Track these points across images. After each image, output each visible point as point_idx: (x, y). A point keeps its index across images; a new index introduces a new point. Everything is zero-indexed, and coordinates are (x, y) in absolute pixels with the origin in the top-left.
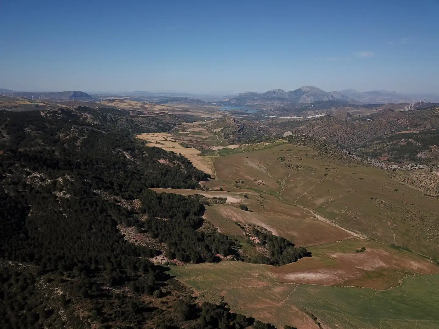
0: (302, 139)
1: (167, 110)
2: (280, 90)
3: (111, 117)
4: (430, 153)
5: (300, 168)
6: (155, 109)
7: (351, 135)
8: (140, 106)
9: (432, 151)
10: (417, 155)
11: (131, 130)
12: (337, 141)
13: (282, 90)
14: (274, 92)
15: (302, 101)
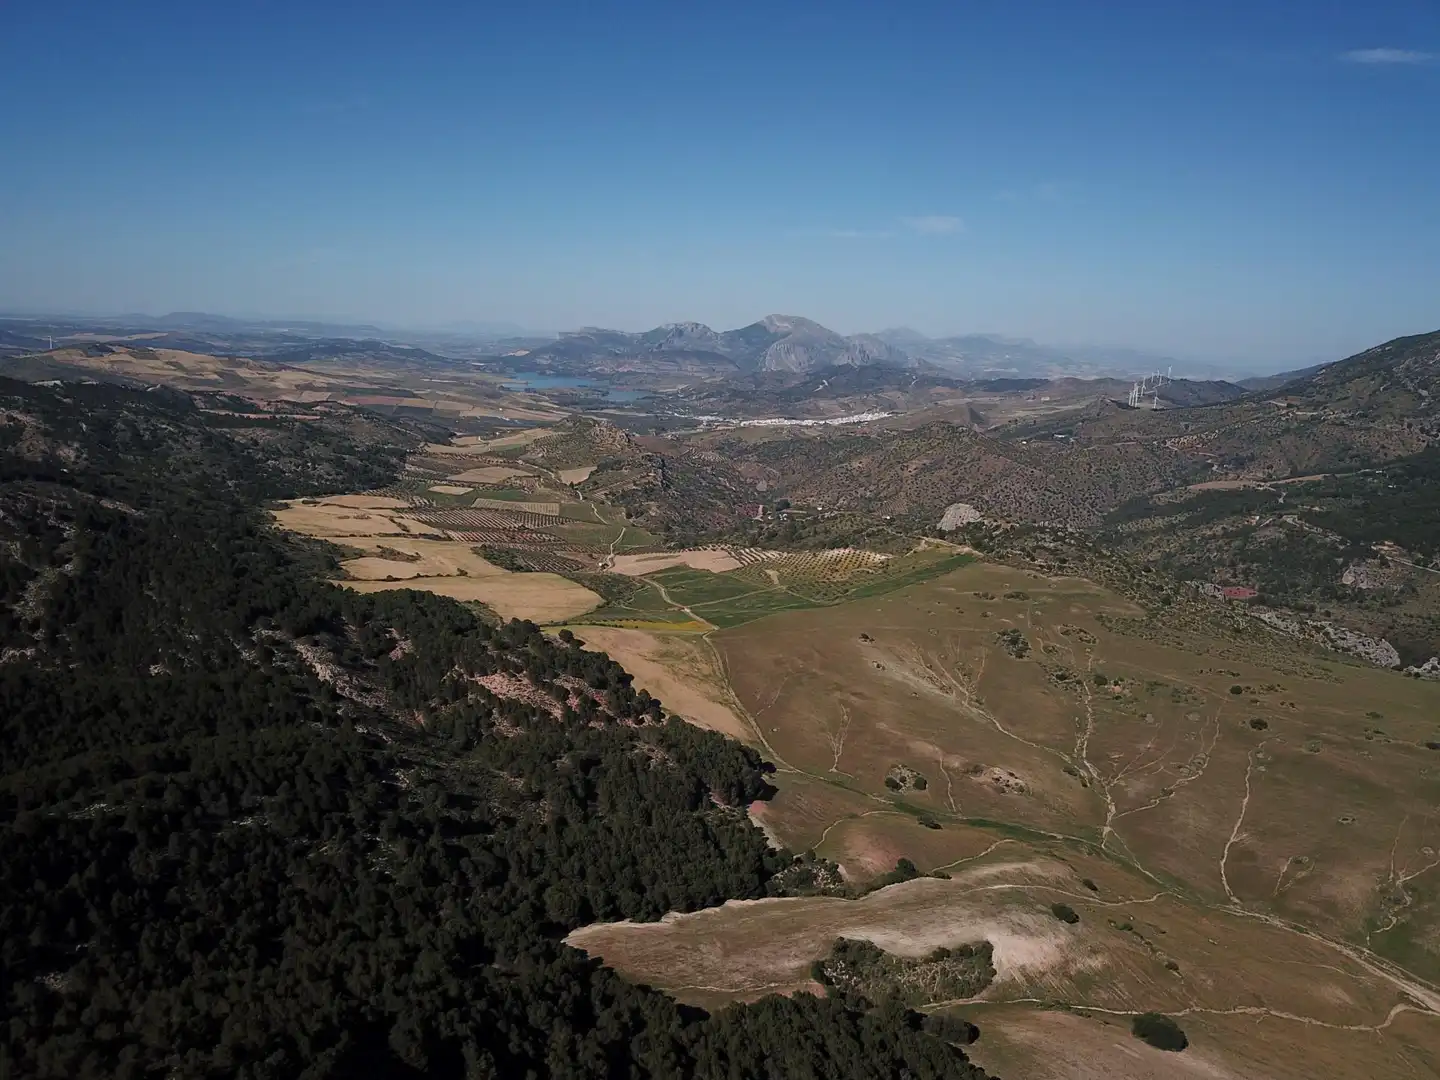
0: (1046, 545)
1: (328, 389)
2: (697, 324)
3: (131, 425)
4: (1387, 571)
5: (1117, 689)
6: (279, 384)
7: (1047, 493)
8: (216, 373)
9: (1391, 564)
10: (1342, 576)
11: (236, 486)
13: (705, 327)
14: (679, 332)
15: (770, 364)
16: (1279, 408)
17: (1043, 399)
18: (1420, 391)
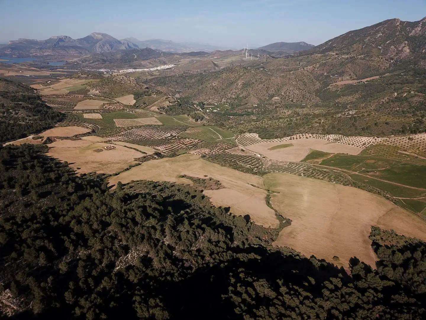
12: (292, 101)
14: (60, 39)
15: (98, 50)
16: (333, 55)
17: (215, 58)
18: (378, 47)
